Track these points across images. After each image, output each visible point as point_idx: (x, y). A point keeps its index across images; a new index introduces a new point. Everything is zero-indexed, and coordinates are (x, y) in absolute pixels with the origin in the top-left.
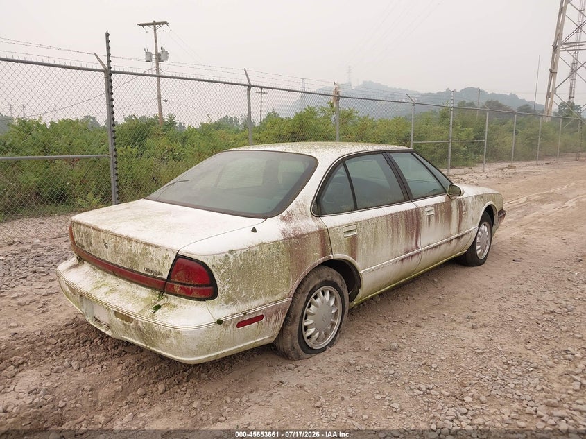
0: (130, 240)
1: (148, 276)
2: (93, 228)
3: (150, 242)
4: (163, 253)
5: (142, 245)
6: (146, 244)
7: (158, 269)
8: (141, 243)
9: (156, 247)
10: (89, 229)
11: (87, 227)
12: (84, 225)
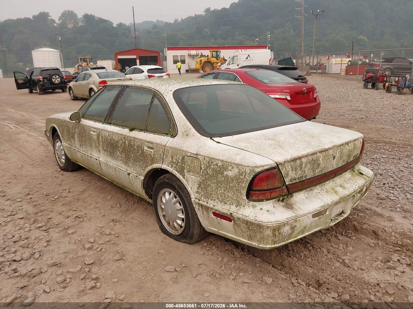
2: (320, 152)
5: (353, 143)
10: (316, 155)
11: (312, 155)
12: (307, 156)
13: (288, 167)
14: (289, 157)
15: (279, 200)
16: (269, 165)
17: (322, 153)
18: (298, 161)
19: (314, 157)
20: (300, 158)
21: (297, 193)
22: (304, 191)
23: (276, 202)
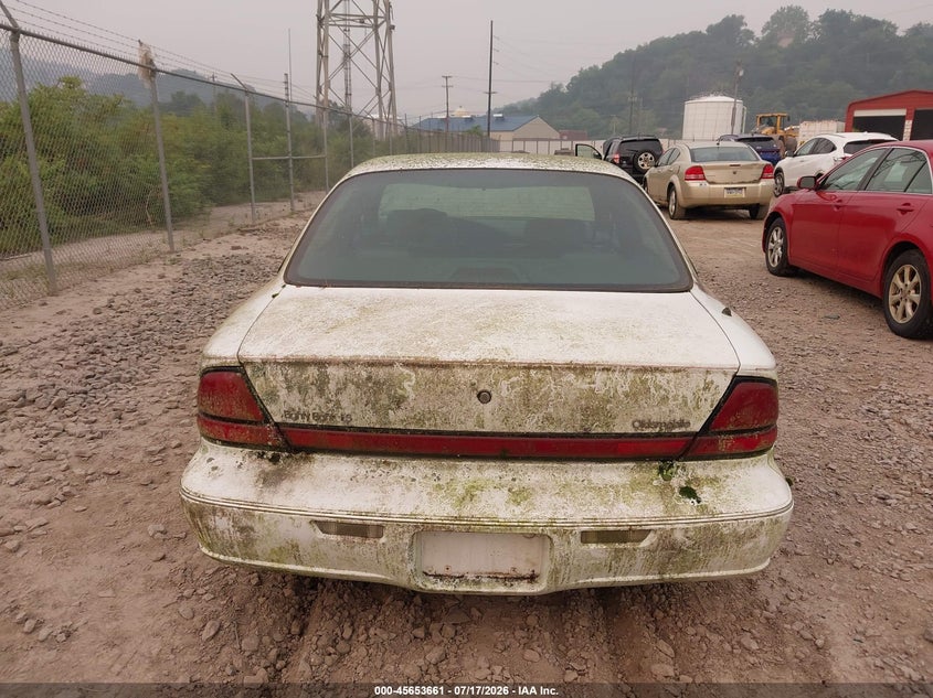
0: (583, 370)
1: (641, 435)
2: (406, 364)
3: (655, 365)
4: (697, 381)
5: (630, 375)
6: (644, 370)
7: (678, 416)
8: (625, 370)
9: (675, 372)
10: (387, 369)
11: (372, 364)
12: (347, 363)
13: (277, 379)
14: (281, 353)
15: (261, 456)
16: (219, 358)
17: (420, 370)
18: (313, 372)
19: (381, 373)
20: (321, 364)
21: (326, 457)
22: (357, 459)
23: (254, 457)
